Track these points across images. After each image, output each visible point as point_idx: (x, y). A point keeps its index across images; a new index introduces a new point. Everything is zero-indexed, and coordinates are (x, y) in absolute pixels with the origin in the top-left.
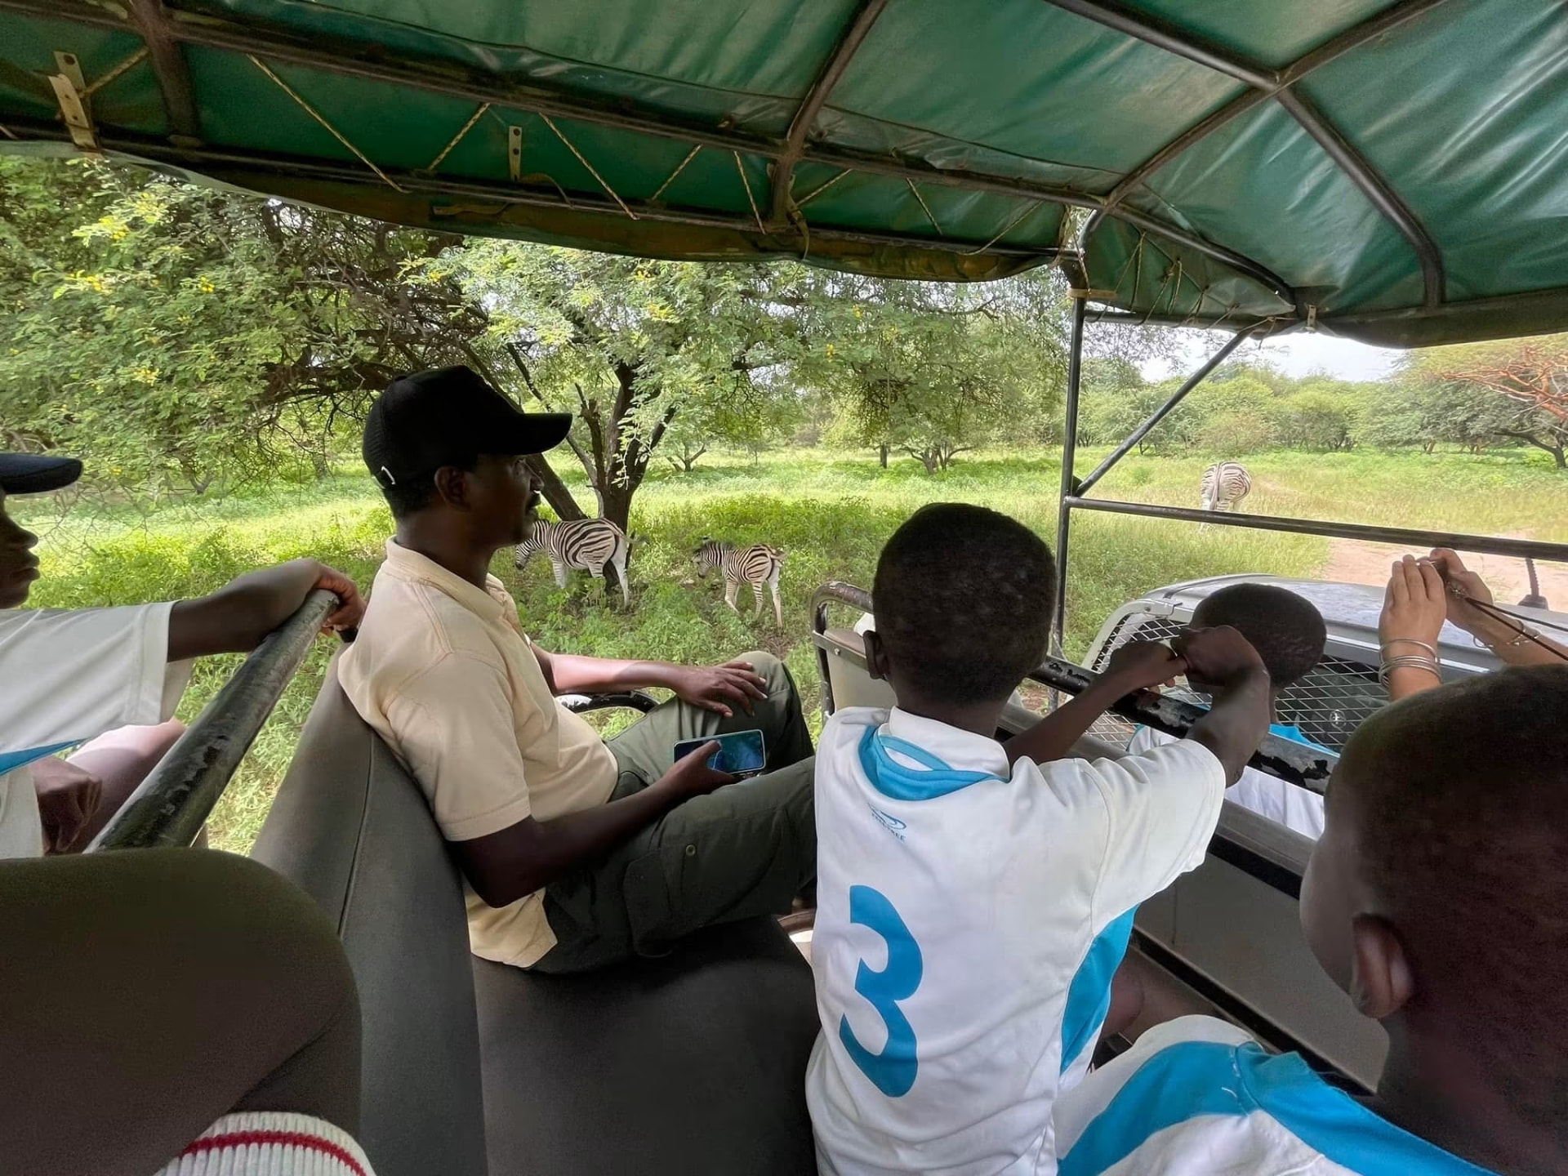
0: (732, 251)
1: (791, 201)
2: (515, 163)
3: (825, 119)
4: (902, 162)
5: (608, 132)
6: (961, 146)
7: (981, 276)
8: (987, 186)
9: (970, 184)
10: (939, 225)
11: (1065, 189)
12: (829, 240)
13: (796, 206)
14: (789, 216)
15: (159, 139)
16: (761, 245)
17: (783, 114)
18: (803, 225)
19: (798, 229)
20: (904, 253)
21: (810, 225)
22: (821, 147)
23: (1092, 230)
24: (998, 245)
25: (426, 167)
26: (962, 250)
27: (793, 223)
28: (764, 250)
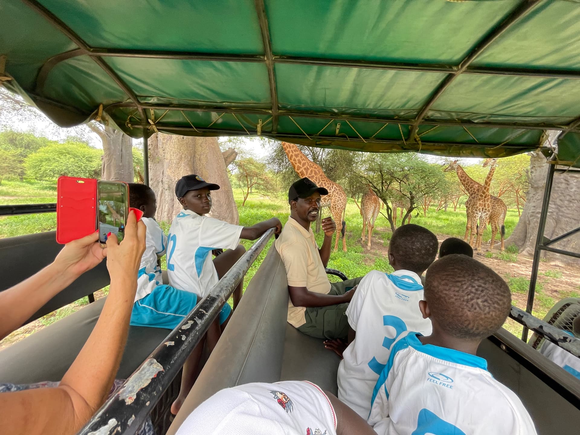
0: (394, 150)
1: (416, 136)
2: (337, 131)
3: (430, 113)
4: (460, 121)
5: (361, 123)
6: (486, 115)
7: (497, 156)
8: (499, 126)
9: (490, 126)
10: (477, 139)
11: (543, 124)
12: (430, 146)
13: (418, 136)
14: (415, 140)
15: (270, 132)
16: (404, 148)
17: (415, 113)
18: (420, 142)
19: (418, 143)
20: (460, 149)
21: (422, 141)
22: (429, 120)
23: (560, 138)
24: (505, 145)
25: (317, 134)
26: (487, 147)
27: (416, 141)
28: (405, 149)
